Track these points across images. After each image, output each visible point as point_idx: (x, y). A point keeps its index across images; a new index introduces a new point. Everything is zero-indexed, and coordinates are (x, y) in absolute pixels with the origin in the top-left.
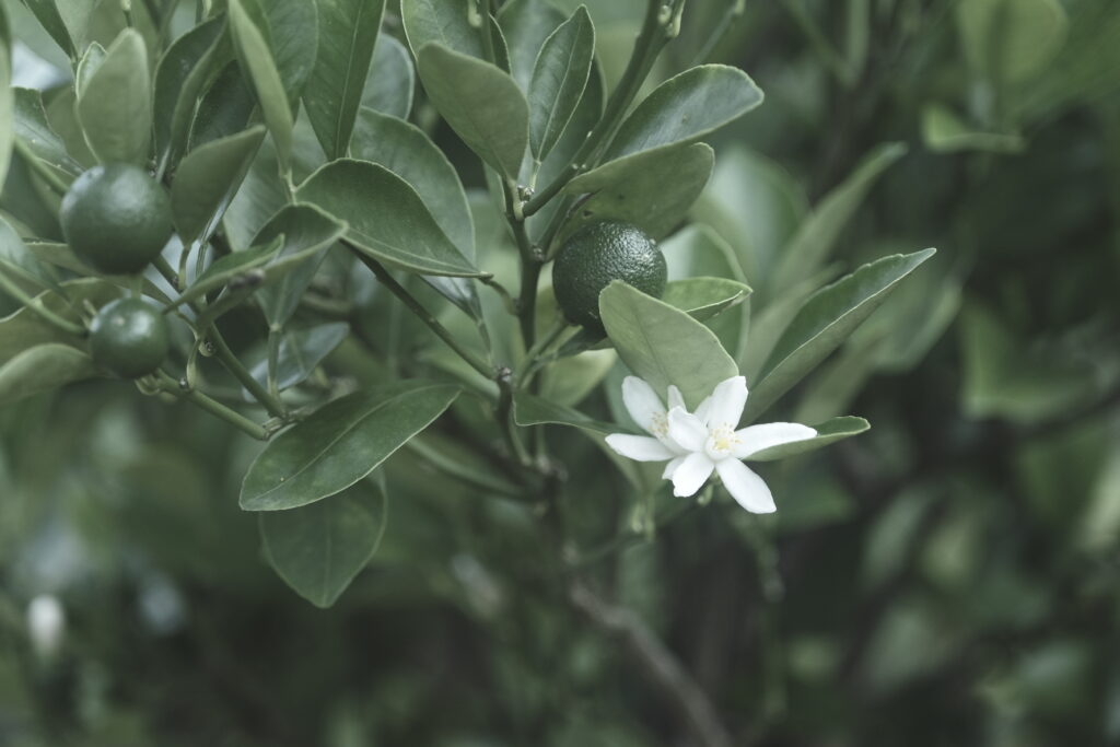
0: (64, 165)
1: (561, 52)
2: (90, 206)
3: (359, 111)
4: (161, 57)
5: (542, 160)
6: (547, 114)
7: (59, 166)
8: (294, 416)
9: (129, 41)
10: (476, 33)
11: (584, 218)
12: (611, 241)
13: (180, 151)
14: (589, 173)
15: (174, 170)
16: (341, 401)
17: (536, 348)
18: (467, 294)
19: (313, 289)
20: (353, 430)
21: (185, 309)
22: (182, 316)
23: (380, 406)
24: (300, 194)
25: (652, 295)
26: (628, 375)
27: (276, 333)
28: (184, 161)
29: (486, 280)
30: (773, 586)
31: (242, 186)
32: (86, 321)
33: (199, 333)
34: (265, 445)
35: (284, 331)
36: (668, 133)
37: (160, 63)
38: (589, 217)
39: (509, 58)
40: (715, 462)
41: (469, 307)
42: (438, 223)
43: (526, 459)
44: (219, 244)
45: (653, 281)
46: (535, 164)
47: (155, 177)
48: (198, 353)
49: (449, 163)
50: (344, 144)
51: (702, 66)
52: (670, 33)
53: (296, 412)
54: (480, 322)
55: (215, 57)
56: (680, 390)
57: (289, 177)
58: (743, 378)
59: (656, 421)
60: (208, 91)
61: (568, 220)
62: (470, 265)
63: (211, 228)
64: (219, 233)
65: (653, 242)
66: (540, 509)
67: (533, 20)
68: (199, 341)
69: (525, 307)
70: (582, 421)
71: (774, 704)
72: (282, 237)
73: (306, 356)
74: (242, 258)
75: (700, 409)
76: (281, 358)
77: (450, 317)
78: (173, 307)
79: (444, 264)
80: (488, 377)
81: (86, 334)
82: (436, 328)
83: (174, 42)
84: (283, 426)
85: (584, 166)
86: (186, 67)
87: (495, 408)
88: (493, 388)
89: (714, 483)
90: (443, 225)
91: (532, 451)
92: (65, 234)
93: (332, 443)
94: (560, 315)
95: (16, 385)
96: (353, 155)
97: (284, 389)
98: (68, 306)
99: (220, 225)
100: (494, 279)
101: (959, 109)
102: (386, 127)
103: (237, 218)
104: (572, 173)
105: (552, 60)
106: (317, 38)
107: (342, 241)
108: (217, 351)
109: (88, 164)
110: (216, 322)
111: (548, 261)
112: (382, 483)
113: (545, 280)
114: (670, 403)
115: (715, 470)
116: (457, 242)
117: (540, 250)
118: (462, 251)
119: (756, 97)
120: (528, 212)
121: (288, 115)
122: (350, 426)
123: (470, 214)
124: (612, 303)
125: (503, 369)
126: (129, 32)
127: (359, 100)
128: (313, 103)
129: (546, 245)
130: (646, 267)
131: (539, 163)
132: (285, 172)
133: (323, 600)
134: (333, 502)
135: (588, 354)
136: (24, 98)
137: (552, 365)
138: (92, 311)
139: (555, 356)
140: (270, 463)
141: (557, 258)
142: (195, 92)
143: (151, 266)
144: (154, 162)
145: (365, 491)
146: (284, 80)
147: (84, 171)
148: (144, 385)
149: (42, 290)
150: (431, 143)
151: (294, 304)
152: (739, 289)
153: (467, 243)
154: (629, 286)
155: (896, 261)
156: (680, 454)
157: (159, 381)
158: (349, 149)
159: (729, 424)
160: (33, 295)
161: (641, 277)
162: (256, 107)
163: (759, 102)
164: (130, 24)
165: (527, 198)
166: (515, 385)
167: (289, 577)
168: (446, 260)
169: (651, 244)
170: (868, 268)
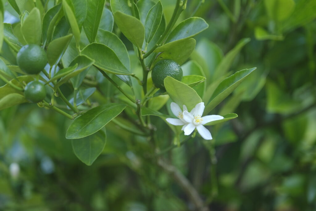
0: (18, 45)
1: (154, 13)
2: (24, 56)
3: (98, 30)
4: (44, 14)
5: (148, 43)
6: (150, 30)
7: (16, 45)
8: (81, 113)
9: (35, 11)
10: (130, 8)
11: (160, 59)
12: (167, 65)
13: (50, 41)
14: (161, 47)
15: (48, 46)
16: (94, 109)
17: (147, 94)
18: (128, 80)
19: (86, 78)
20: (97, 117)
21: (51, 84)
22: (50, 86)
23: (104, 110)
24: (82, 53)
25: (178, 80)
26: (172, 102)
27: (76, 90)
28: (51, 43)
29: (133, 76)
30: (214, 160)
31: (67, 50)
32: (24, 87)
33: (55, 90)
34: (73, 121)
35: (78, 90)
36: (182, 36)
37: (44, 16)
38: (162, 58)
39: (139, 15)
40: (196, 126)
41: (129, 83)
42: (120, 60)
43: (145, 125)
44: (60, 66)
45: (179, 76)
46: (146, 44)
47: (42, 48)
48: (55, 96)
49: (123, 44)
50: (94, 38)
51: (192, 17)
52: (183, 8)
53: (81, 112)
54: (132, 87)
55: (59, 15)
56: (186, 106)
57: (79, 48)
58: (203, 103)
59: (180, 115)
60: (57, 24)
61: (156, 59)
62: (129, 72)
63: (58, 62)
64: (61, 63)
65: (179, 65)
66: (149, 138)
67: (147, 5)
68: (55, 93)
69: (144, 84)
70: (160, 114)
71: (215, 192)
72: (77, 64)
73: (84, 97)
74: (66, 70)
75: (192, 111)
76: (77, 97)
77: (124, 86)
78: (48, 83)
79: (122, 71)
80: (134, 102)
81: (23, 91)
82: (119, 89)
83: (48, 11)
84: (78, 116)
85: (160, 45)
86: (51, 18)
87: (136, 111)
88: (136, 105)
89: (195, 131)
90: (121, 61)
91: (146, 123)
92: (18, 63)
93: (91, 121)
94: (154, 86)
95: (5, 105)
96: (97, 42)
97: (78, 106)
98: (19, 83)
99: (61, 61)
100: (136, 76)
101: (266, 28)
102: (106, 34)
103: (65, 58)
104: (156, 47)
105: (151, 16)
106: (87, 10)
107: (93, 65)
108: (60, 96)
109: (25, 44)
110: (60, 87)
111: (150, 71)
112: (105, 131)
113: (150, 76)
114: (184, 109)
115: (196, 128)
116: (125, 65)
117: (148, 68)
118: (127, 68)
119: (207, 26)
120: (145, 57)
121: (78, 31)
122: (96, 116)
123: (129, 58)
124: (168, 82)
125: (138, 100)
126: (35, 8)
127: (98, 26)
128: (86, 27)
129: (150, 66)
130: (177, 72)
131: (148, 44)
132: (78, 46)
133: (89, 163)
134: (92, 136)
135: (161, 96)
136: (7, 26)
137: (152, 99)
138: (25, 84)
139: (152, 97)
140: (74, 126)
141: (153, 69)
142: (54, 24)
143: (41, 72)
144: (42, 44)
145: (100, 133)
146: (77, 21)
147: (23, 46)
148: (39, 104)
149: (12, 79)
150: (119, 38)
151: (81, 82)
152: (203, 78)
153: (128, 66)
154: (172, 78)
155: (245, 71)
156: (186, 124)
157: (44, 103)
158: (96, 40)
159: (199, 116)
160: (9, 80)
161: (175, 75)
162: (70, 29)
163: (207, 27)
164: (36, 6)
165: (144, 53)
166: (141, 105)
167: (80, 157)
168: (122, 70)
169: (178, 66)
170: (238, 73)
